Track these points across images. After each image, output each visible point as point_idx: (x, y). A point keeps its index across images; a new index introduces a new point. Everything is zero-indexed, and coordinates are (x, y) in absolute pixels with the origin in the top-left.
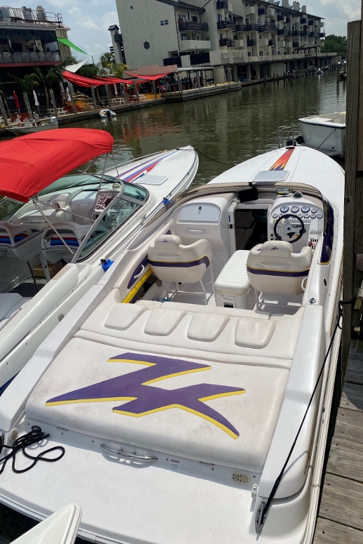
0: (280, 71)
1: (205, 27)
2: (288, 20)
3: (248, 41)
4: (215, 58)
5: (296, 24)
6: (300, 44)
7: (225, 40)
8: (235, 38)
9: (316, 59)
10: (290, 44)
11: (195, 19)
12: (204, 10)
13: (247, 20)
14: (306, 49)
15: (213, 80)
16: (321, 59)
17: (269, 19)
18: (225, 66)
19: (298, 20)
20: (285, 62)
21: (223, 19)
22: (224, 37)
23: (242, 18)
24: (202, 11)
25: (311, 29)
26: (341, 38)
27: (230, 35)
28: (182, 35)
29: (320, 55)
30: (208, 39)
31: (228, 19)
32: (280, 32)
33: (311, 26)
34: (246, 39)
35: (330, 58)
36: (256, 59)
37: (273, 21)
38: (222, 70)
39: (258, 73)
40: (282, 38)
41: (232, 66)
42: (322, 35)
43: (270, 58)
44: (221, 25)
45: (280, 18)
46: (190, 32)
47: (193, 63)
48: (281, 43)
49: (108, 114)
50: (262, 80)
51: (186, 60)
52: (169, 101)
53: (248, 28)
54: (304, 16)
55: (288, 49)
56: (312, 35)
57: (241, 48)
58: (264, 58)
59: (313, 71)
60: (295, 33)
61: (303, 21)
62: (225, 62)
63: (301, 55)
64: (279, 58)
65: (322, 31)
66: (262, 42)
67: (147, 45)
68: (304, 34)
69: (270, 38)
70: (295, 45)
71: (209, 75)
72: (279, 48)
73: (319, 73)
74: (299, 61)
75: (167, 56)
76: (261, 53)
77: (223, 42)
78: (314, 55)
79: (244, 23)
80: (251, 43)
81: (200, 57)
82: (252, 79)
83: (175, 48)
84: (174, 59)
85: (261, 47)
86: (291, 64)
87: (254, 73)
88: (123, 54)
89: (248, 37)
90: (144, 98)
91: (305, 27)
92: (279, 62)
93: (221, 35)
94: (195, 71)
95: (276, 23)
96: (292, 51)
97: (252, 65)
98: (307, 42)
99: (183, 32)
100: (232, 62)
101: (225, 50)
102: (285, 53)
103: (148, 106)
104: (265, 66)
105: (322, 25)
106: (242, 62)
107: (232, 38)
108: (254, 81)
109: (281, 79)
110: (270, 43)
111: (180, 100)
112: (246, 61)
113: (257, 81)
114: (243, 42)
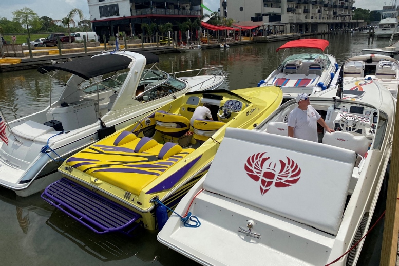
0: (325, 29)
1: (279, 1)
3: (305, 10)
4: (286, 18)
5: (336, 1)
6: (338, 13)
7: (291, 8)
8: (296, 7)
9: (349, 23)
10: (332, 13)
14: (343, 16)
15: (284, 31)
16: (352, 23)
18: (291, 24)
20: (328, 23)
22: (290, 7)
26: (365, 10)
27: (293, 6)
28: (264, 4)
29: (352, 21)
30: (280, 7)
32: (326, 5)
33: (346, 3)
34: (303, 8)
35: (358, 23)
36: (309, 21)
38: (288, 26)
39: (310, 30)
41: (294, 24)
42: (354, 8)
43: (319, 21)
46: (269, 3)
47: (270, 21)
48: (326, 12)
49: (225, 46)
50: (312, 34)
51: (266, 18)
52: (256, 42)
53: (306, 2)
55: (330, 16)
56: (346, 8)
57: (299, 14)
58: (314, 20)
59: (348, 31)
60: (335, 6)
62: (291, 22)
63: (339, 20)
64: (325, 21)
65: (353, 6)
66: (314, 10)
67: (241, 9)
68: (342, 7)
69: (319, 8)
70: (335, 13)
71: (281, 28)
72: (324, 15)
73: (352, 32)
74: (337, 24)
75: (254, 16)
76: (312, 18)
77: (289, 10)
78: (347, 20)
80: (306, 11)
81: (275, 18)
82: (306, 33)
83: (259, 11)
84: (258, 18)
85: (312, 14)
86: (332, 25)
87: (307, 29)
88: (226, 13)
89: (305, 7)
90: (244, 39)
91: (342, 3)
92: (324, 23)
93: (288, 6)
94: (272, 25)
96: (332, 16)
97: (306, 24)
98: (343, 12)
100: (295, 22)
101: (290, 14)
102: (327, 18)
103: (245, 44)
104: (315, 25)
105: (354, 2)
106: (301, 22)
107: (295, 7)
108: (307, 34)
109: (326, 33)
110: (319, 11)
111: (264, 42)
112: (304, 21)
113: (309, 34)
114: (301, 10)
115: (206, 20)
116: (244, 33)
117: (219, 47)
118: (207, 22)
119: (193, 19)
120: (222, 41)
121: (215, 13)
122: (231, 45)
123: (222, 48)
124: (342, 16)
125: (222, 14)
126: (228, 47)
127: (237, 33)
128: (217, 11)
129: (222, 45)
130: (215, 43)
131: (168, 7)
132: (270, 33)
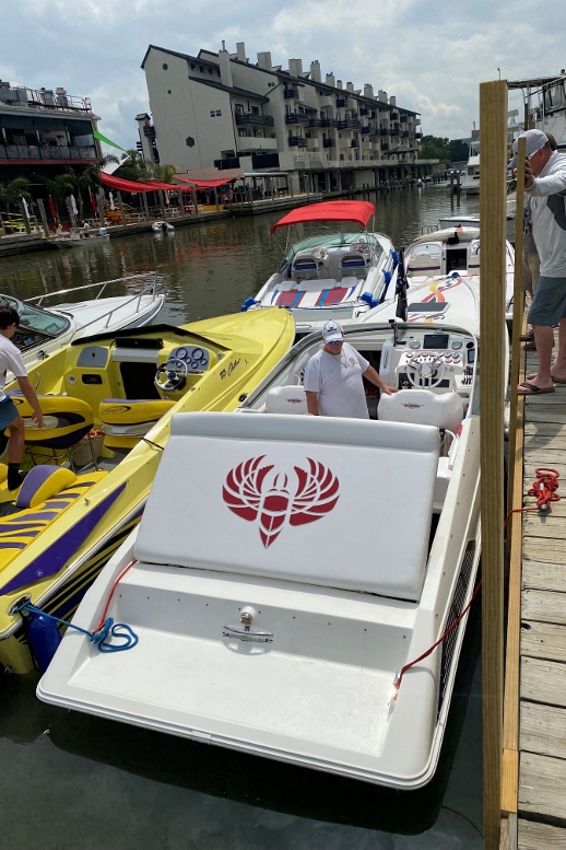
0: (369, 180)
1: (269, 122)
2: (374, 116)
3: (324, 141)
4: (289, 159)
5: (385, 120)
6: (391, 147)
7: (296, 138)
8: (308, 136)
9: (413, 167)
10: (378, 147)
11: (255, 109)
12: (268, 100)
13: (322, 113)
14: (401, 152)
15: (287, 189)
16: (419, 166)
17: (350, 113)
18: (300, 172)
19: (387, 115)
20: (374, 169)
21: (293, 112)
22: (294, 135)
23: (316, 111)
24: (265, 100)
25: (404, 127)
26: (441, 139)
27: (300, 132)
28: (240, 130)
29: (418, 162)
30: (273, 136)
31: (298, 112)
32: (365, 131)
33: (403, 124)
34: (321, 138)
35: (430, 166)
36: (337, 164)
37: (355, 116)
38: (295, 178)
39: (339, 184)
40: (367, 138)
41: (307, 172)
42: (419, 136)
43: (355, 164)
44: (291, 119)
45: (364, 112)
46: (250, 127)
47: (256, 166)
48: (368, 146)
49: (164, 227)
50: (345, 192)
51: (246, 162)
52: (232, 215)
53: (325, 123)
54: (395, 111)
55: (376, 152)
56: (406, 135)
57: (314, 150)
58: (346, 163)
59: (413, 182)
60: (384, 133)
61: (393, 117)
62: (300, 167)
63: (393, 161)
64: (368, 163)
65: (418, 131)
66: (343, 142)
67: (190, 142)
68: (395, 133)
69: (352, 137)
70: (384, 147)
71: (280, 183)
72: (364, 151)
73: (420, 185)
74: (391, 169)
75: (219, 157)
76: (342, 158)
77: (293, 142)
78: (409, 161)
79: (319, 117)
80: (328, 144)
81: (265, 160)
82: (332, 190)
83: (230, 146)
84: (229, 161)
85: (341, 149)
86: (381, 172)
87: (334, 183)
88: (155, 153)
89: (324, 135)
90: (204, 210)
91: (396, 125)
92: (366, 169)
93: (290, 132)
94: (261, 177)
95: (359, 118)
96: (380, 154)
97: (332, 171)
98: (399, 145)
99: (240, 126)
100: (307, 167)
101: (297, 151)
102: (372, 158)
103: (208, 220)
104: (349, 174)
105: (418, 122)
106: (319, 167)
107: (304, 136)
108: (335, 193)
109: (372, 190)
110: (354, 144)
111: (249, 214)
112: (326, 166)
113: (340, 193)
114: (317, 142)
115: (110, 169)
116: (205, 196)
117: (150, 230)
118: (115, 174)
119: (79, 168)
120: (156, 216)
121: (132, 153)
122: (178, 225)
123: (158, 232)
124: (398, 153)
125: (148, 155)
126: (170, 230)
127: (187, 197)
128: (136, 149)
129: (156, 225)
130: (140, 221)
131: (11, 142)
132: (257, 194)
